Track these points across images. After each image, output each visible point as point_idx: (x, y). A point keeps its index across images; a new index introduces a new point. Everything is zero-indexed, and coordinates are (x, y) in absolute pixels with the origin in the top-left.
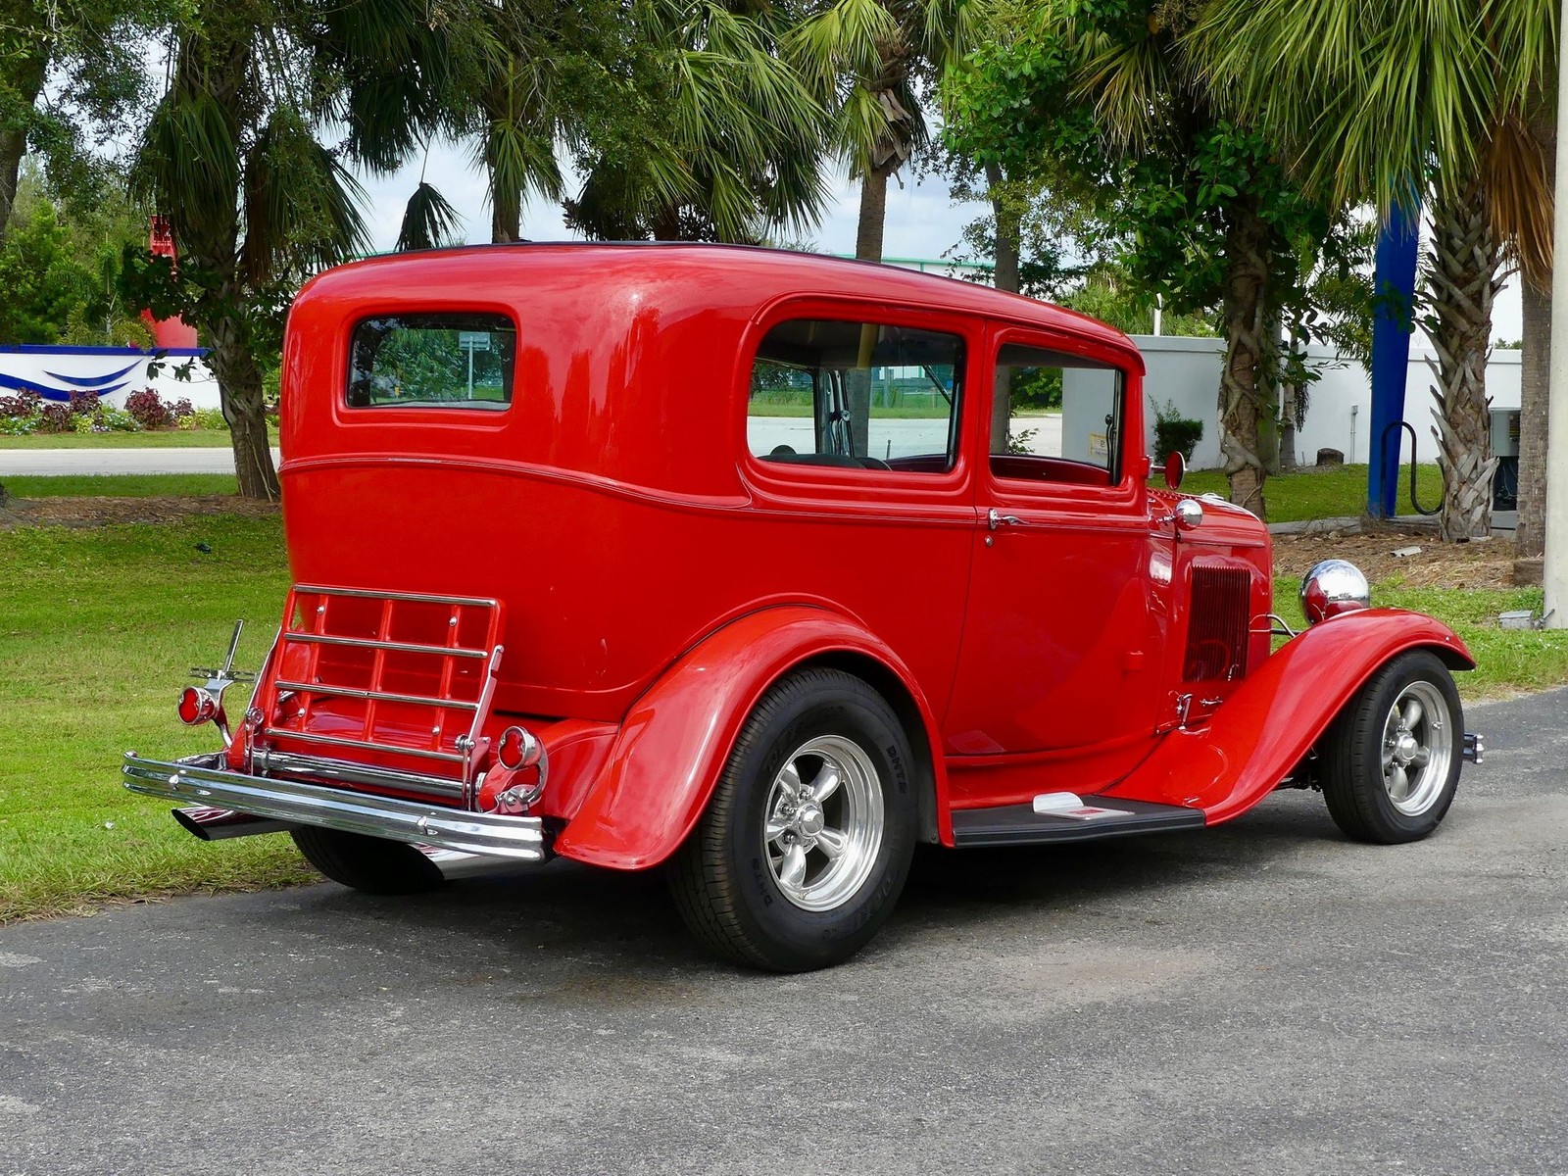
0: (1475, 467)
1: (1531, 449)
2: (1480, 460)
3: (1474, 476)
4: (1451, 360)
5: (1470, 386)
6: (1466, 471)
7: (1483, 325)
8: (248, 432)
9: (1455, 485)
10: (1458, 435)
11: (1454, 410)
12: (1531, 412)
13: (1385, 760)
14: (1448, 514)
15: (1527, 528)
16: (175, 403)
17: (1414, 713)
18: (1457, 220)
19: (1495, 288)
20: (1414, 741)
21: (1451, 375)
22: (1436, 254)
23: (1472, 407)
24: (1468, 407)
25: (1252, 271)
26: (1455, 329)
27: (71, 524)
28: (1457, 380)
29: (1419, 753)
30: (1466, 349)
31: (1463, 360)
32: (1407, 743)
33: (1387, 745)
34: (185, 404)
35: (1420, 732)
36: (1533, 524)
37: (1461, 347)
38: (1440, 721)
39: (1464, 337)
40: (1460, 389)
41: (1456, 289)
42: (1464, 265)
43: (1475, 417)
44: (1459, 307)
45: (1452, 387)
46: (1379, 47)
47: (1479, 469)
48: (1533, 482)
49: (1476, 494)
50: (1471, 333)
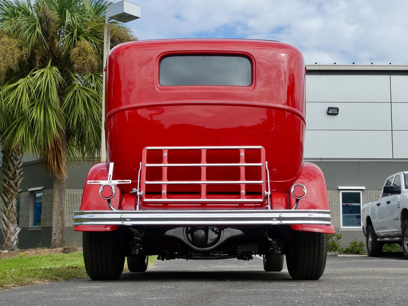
0: (15, 230)
1: (57, 219)
2: (16, 228)
4: (8, 200)
5: (14, 208)
6: (12, 231)
9: (9, 235)
10: (10, 221)
11: (9, 214)
12: (58, 209)
14: (7, 243)
15: (56, 240)
18: (12, 163)
21: (8, 205)
24: (13, 213)
26: (10, 192)
30: (13, 198)
36: (58, 239)
37: (11, 197)
40: (11, 208)
41: (11, 181)
42: (13, 175)
43: (14, 216)
44: (11, 186)
45: (9, 208)
48: (58, 228)
49: (15, 237)
50: (14, 193)
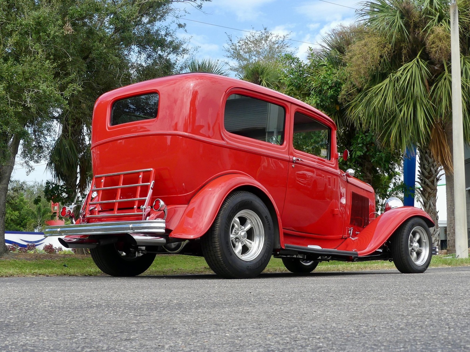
0: (435, 230)
2: (436, 229)
3: (434, 233)
4: (426, 200)
5: (432, 208)
7: (435, 190)
13: (410, 249)
16: (58, 248)
17: (418, 237)
18: (426, 160)
19: (438, 180)
20: (418, 244)
21: (426, 204)
22: (420, 170)
23: (433, 213)
24: (432, 213)
25: (368, 178)
26: (427, 191)
27: (27, 259)
28: (428, 205)
31: (430, 200)
32: (416, 244)
33: (410, 245)
34: (60, 248)
35: (419, 242)
37: (429, 196)
38: (425, 239)
39: (429, 193)
41: (427, 180)
42: (429, 173)
43: (434, 216)
44: (427, 185)
46: (402, 103)
47: (436, 231)
49: (435, 238)
50: (431, 192)
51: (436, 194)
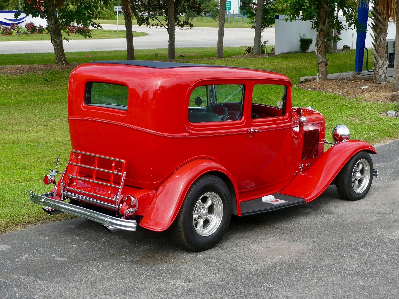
0: (383, 64)
1: (397, 63)
2: (384, 62)
3: (382, 66)
4: (377, 35)
5: (382, 42)
6: (380, 65)
7: (386, 26)
8: (58, 47)
9: (377, 69)
10: (379, 55)
11: (378, 49)
13: (353, 180)
14: (376, 76)
15: (396, 84)
17: (361, 166)
20: (360, 174)
21: (377, 39)
22: (374, 7)
23: (382, 48)
24: (382, 47)
25: (325, 9)
26: (379, 27)
28: (379, 40)
29: (362, 177)
30: (381, 32)
31: (380, 35)
32: (358, 175)
33: (353, 175)
34: (41, 26)
35: (362, 172)
36: (397, 83)
37: (380, 32)
38: (367, 168)
39: (381, 29)
40: (379, 43)
41: (379, 16)
43: (383, 50)
44: (380, 21)
45: (377, 42)
47: (384, 64)
48: (398, 72)
49: (383, 71)
50: (383, 28)
51: (387, 29)
